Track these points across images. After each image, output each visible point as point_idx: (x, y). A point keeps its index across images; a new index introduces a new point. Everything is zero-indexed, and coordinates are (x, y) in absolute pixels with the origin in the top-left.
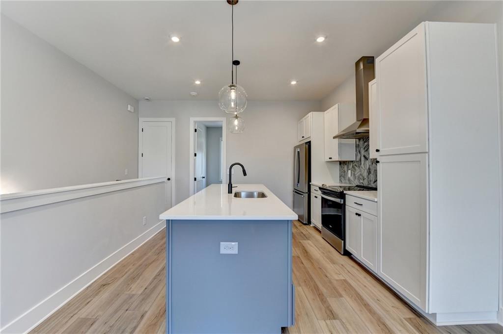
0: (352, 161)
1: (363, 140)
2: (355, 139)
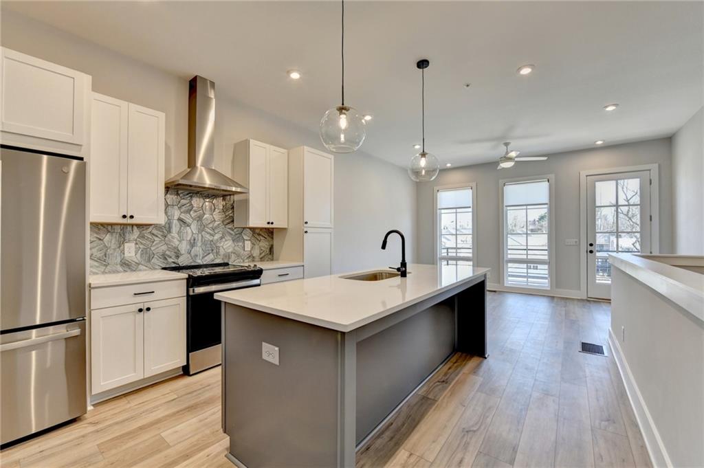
1: (180, 192)
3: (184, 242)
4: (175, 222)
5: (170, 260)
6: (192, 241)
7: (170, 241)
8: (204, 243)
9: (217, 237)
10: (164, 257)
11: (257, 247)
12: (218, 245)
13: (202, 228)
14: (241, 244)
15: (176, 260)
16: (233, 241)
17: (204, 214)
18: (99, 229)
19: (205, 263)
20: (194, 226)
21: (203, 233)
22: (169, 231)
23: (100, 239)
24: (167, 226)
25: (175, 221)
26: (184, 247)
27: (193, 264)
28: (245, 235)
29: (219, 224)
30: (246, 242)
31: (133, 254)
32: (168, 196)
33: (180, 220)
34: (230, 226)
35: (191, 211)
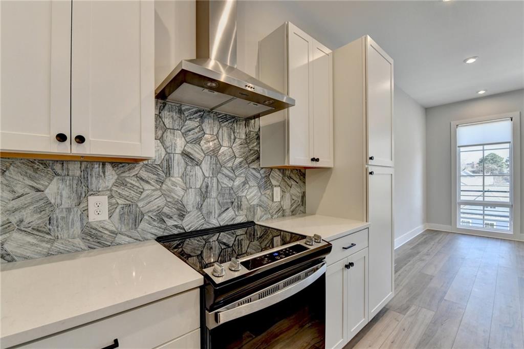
3: (192, 192)
4: (178, 159)
5: (170, 223)
6: (204, 190)
7: (170, 191)
8: (221, 193)
9: (238, 182)
10: (161, 217)
11: (287, 195)
12: (240, 194)
13: (218, 167)
14: (268, 192)
15: (179, 223)
16: (260, 188)
17: (221, 146)
18: (36, 170)
19: (222, 224)
20: (205, 166)
21: (220, 176)
22: (168, 173)
23: (38, 190)
24: (165, 164)
25: (176, 157)
26: (191, 199)
27: (206, 226)
28: (273, 177)
29: (241, 163)
30: (275, 189)
31: (104, 216)
32: (165, 113)
33: (185, 154)
34: (255, 165)
35: (200, 139)
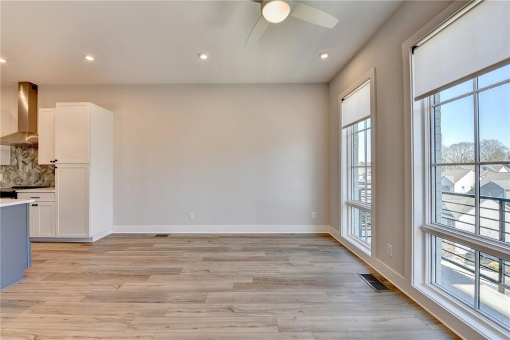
0: (5, 166)
1: (22, 148)
2: (10, 146)
3: (25, 174)
4: (21, 164)
6: (29, 174)
15: (21, 183)
20: (30, 164)
22: (18, 168)
26: (24, 177)
35: (28, 157)
